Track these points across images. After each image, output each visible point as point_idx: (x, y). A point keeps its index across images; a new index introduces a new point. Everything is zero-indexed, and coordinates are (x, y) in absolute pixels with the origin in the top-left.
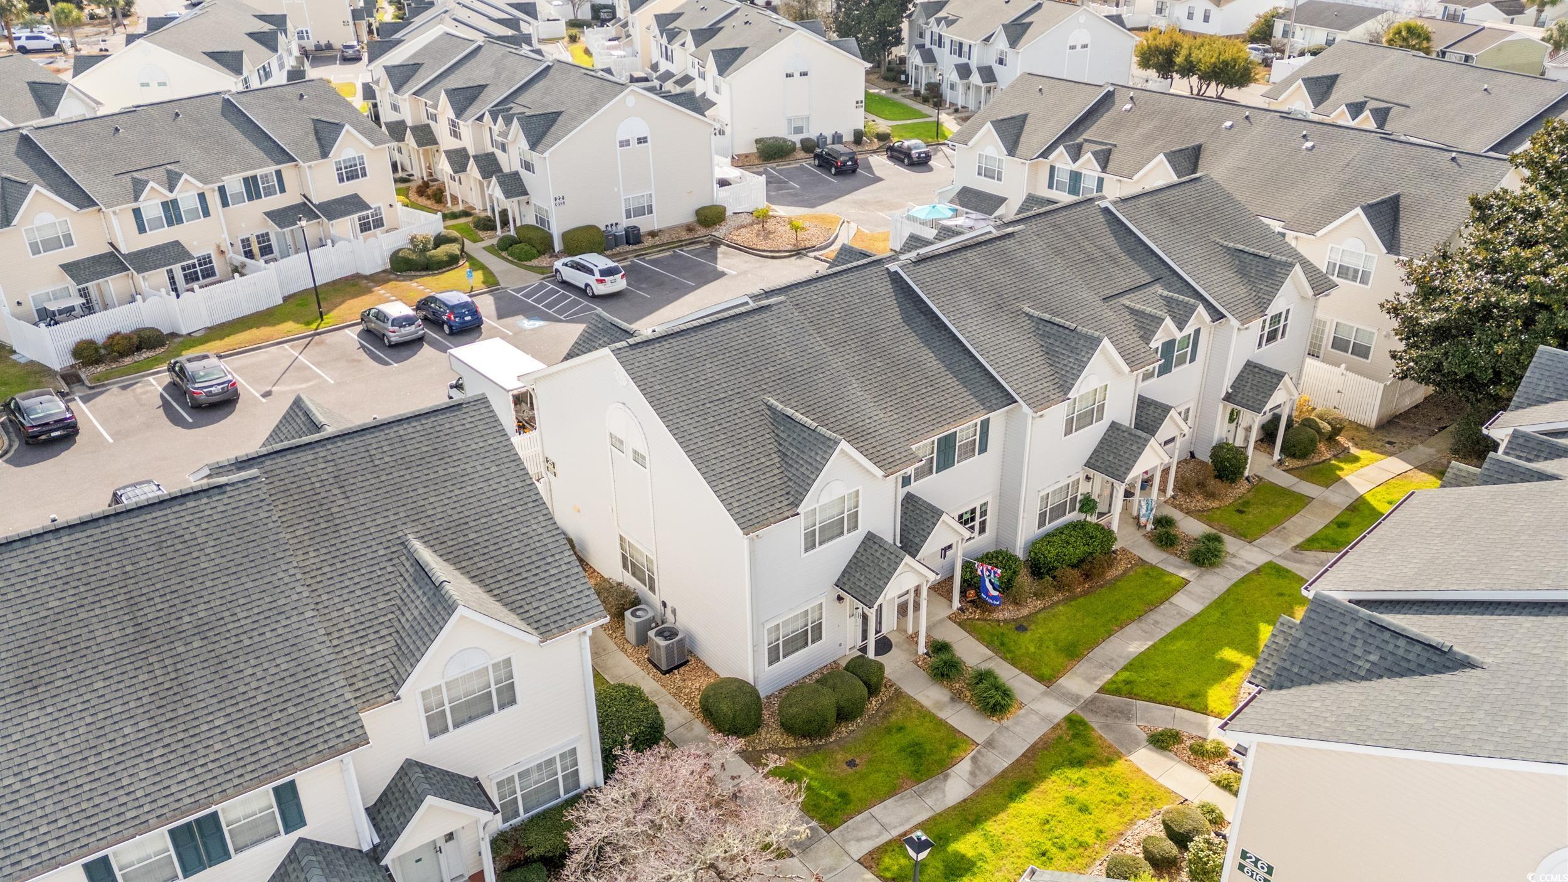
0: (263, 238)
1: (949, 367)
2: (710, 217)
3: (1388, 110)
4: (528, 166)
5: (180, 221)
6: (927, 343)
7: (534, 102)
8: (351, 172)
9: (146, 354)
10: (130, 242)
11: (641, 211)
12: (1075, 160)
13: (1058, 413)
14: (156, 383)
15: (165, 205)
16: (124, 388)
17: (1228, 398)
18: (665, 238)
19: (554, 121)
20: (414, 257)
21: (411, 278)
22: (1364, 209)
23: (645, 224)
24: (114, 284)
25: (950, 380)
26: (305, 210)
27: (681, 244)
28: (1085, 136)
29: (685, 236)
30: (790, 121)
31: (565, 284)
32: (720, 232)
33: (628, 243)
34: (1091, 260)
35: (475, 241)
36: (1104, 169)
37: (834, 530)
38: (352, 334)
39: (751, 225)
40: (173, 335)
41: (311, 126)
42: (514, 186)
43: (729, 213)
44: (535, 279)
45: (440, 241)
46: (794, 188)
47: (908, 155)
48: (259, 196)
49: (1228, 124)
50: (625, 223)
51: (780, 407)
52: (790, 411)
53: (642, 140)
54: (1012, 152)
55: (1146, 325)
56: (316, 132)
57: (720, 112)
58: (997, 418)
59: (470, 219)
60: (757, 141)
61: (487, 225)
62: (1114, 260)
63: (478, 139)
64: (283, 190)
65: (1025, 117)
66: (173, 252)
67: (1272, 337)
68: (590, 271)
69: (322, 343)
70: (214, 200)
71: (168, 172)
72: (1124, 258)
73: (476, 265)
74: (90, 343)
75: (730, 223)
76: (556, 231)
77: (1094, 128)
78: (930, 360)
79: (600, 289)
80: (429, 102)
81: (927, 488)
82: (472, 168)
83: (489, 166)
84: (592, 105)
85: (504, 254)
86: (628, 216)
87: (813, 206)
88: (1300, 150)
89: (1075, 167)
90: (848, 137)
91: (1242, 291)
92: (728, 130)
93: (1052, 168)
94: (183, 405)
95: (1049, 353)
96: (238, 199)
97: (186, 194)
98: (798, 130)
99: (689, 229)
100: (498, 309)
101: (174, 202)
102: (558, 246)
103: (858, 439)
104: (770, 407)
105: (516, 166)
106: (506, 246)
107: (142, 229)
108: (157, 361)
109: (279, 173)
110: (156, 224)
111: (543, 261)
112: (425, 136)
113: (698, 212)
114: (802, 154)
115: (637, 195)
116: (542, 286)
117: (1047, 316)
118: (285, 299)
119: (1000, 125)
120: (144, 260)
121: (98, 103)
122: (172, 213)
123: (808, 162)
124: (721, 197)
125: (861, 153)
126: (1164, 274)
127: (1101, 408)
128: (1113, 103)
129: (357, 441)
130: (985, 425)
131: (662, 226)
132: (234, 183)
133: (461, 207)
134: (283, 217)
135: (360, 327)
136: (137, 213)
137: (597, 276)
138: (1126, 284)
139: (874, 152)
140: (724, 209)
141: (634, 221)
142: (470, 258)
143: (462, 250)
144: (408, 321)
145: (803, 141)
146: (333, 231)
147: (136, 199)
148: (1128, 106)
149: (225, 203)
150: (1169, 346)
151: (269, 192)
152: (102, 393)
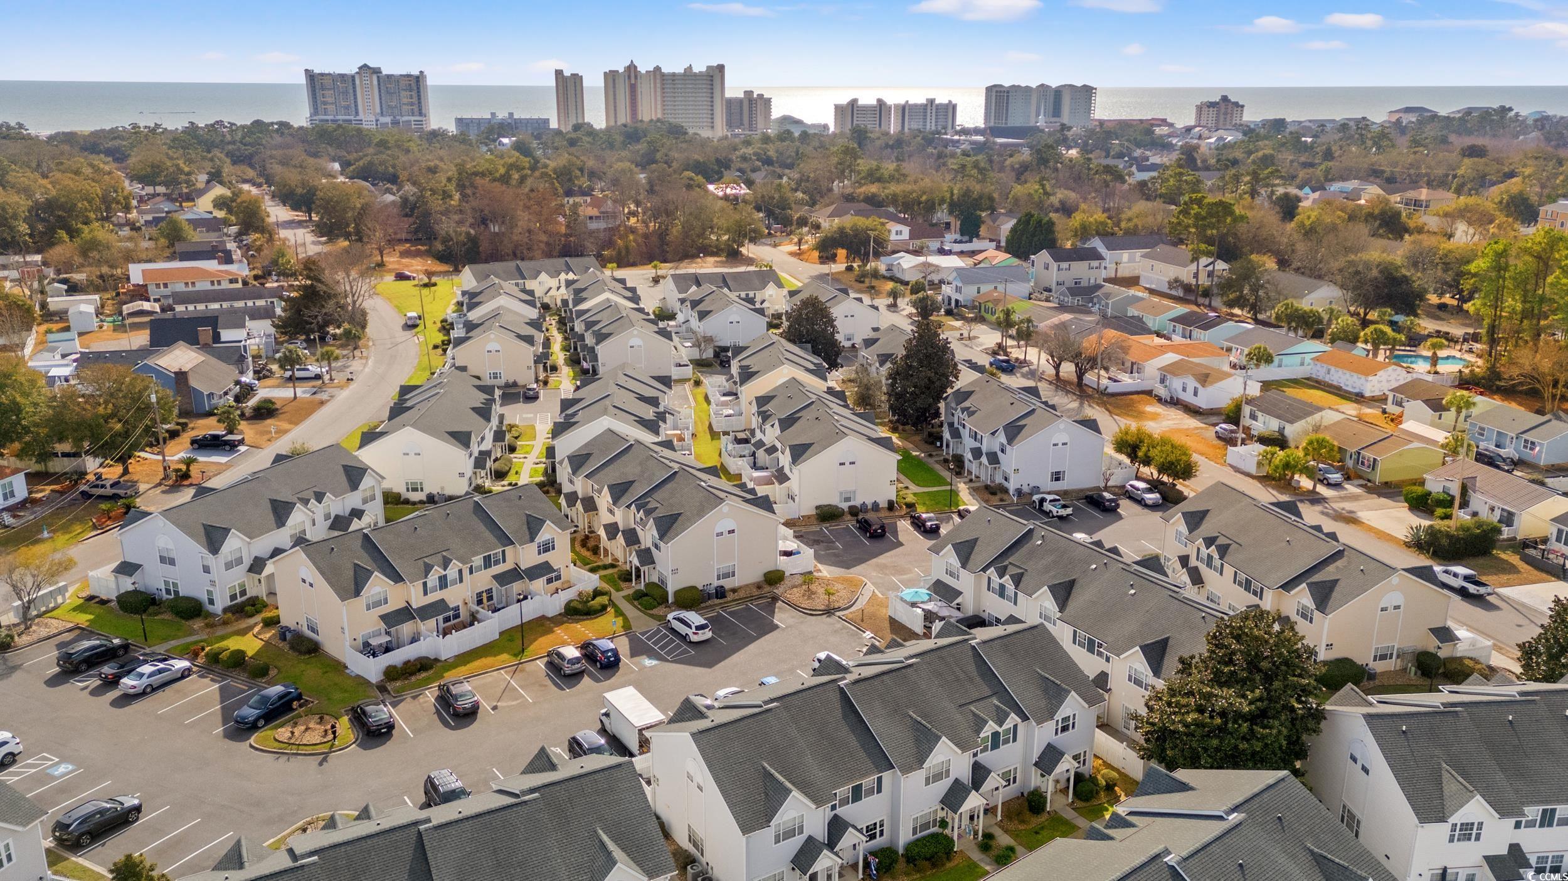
0: (489, 591)
1: (863, 746)
2: (774, 578)
3: (1228, 546)
4: (657, 547)
5: (446, 587)
6: (853, 731)
7: (662, 503)
8: (547, 547)
9: (424, 675)
10: (418, 600)
11: (726, 576)
12: (1001, 577)
13: (919, 776)
14: (430, 695)
15: (440, 578)
16: (414, 698)
17: (1036, 764)
18: (742, 594)
19: (676, 519)
20: (580, 606)
21: (577, 621)
22: (1141, 647)
23: (728, 584)
24: (406, 629)
25: (862, 754)
26: (515, 574)
27: (751, 598)
28: (1011, 560)
29: (756, 592)
30: (841, 493)
31: (673, 631)
32: (779, 590)
33: (717, 598)
34: (958, 680)
35: (618, 590)
36: (1017, 587)
37: (790, 834)
38: (541, 664)
39: (801, 585)
40: (437, 660)
41: (524, 518)
42: (646, 557)
43: (787, 574)
44: (654, 625)
45: (597, 593)
47: (924, 525)
48: (490, 566)
49: (1094, 566)
50: (716, 583)
51: (769, 768)
52: (773, 771)
53: (732, 532)
54: (964, 566)
55: (980, 724)
56: (528, 523)
57: (793, 484)
58: (887, 776)
59: (615, 570)
60: (817, 508)
61: (626, 577)
62: (971, 680)
63: (625, 518)
64: (504, 561)
65: (976, 540)
66: (439, 607)
67: (1065, 729)
68: (690, 626)
69: (522, 671)
70: (466, 572)
71: (444, 557)
72: (978, 679)
73: (619, 613)
74: (395, 667)
75: (787, 582)
76: (671, 589)
77: (1017, 555)
78: (853, 741)
79: (694, 638)
80: (596, 487)
81: (845, 812)
82: (620, 538)
83: (632, 538)
84: (701, 512)
85: (636, 603)
86: (719, 579)
88: (1126, 594)
89: (1001, 581)
90: (883, 505)
91: (1043, 703)
92: (797, 499)
93: (989, 579)
94: (448, 713)
95: (917, 740)
96: (479, 569)
97: (452, 572)
98: (847, 499)
99: (759, 587)
100: (631, 649)
101: (445, 576)
102: (671, 599)
103: (806, 789)
104: (764, 768)
105: (649, 544)
106: (638, 597)
107: (425, 593)
108: (430, 679)
109: (504, 552)
110: (434, 590)
111: (659, 611)
113: (766, 575)
114: (849, 517)
115: (725, 566)
116: (659, 631)
117: (919, 719)
118: (501, 634)
119: (957, 547)
120: (425, 612)
121: (383, 478)
122: (443, 582)
123: (850, 523)
124: (783, 563)
125: (892, 517)
126: (1000, 691)
127: (948, 771)
128: (1032, 537)
130: (880, 779)
131: (742, 584)
132: (478, 560)
133: (609, 560)
134: (503, 579)
135: (546, 659)
136: (425, 584)
137: (694, 630)
138: (976, 696)
139: (902, 517)
140: (784, 572)
141: (722, 582)
142: (614, 605)
143: (610, 600)
144: (577, 660)
145: (850, 507)
146: (531, 587)
147: (426, 576)
148: (1039, 542)
149: (471, 572)
150: (996, 735)
151: (497, 563)
152: (402, 701)
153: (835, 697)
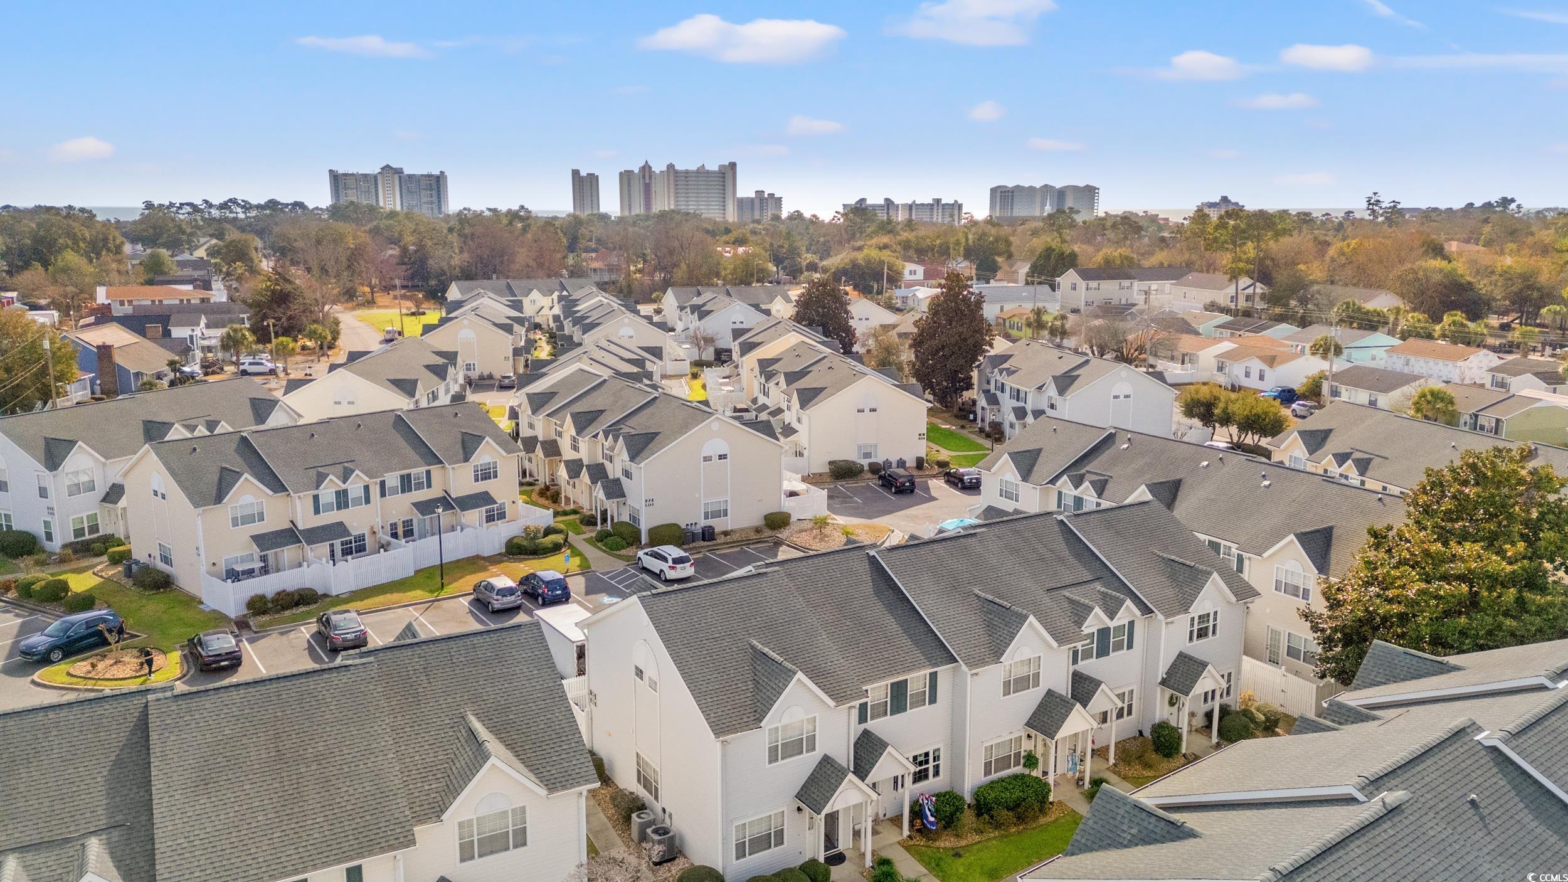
0: (408, 523)
1: (905, 631)
2: (777, 521)
3: (1371, 460)
4: (627, 474)
5: (347, 506)
6: (891, 612)
7: (638, 425)
8: (486, 474)
9: (302, 609)
10: (306, 520)
11: (717, 514)
12: (1076, 487)
13: (993, 675)
14: (306, 631)
15: (338, 493)
16: (282, 634)
17: (1163, 683)
18: (736, 537)
19: (653, 438)
20: (525, 543)
21: (520, 561)
22: (1296, 535)
23: (719, 525)
24: (288, 553)
25: (905, 641)
26: (446, 502)
27: (748, 542)
28: (1087, 468)
29: (753, 536)
30: (860, 447)
31: (645, 570)
32: (783, 534)
33: (704, 540)
34: (1042, 559)
35: (579, 534)
36: (1100, 495)
37: (794, 748)
38: (465, 602)
39: (812, 529)
40: (325, 596)
41: (460, 436)
42: (615, 490)
43: (793, 519)
44: (620, 565)
45: (549, 531)
46: (856, 502)
47: (962, 480)
48: (410, 490)
49: (1205, 463)
50: (703, 523)
51: (760, 646)
52: (766, 650)
53: (722, 457)
54: (1025, 478)
55: (1080, 613)
56: (463, 442)
57: (802, 437)
58: (944, 672)
59: (578, 516)
60: (830, 463)
61: (590, 521)
62: (1061, 560)
63: (592, 453)
64: (429, 486)
65: (1039, 451)
66: (338, 529)
67: (1203, 633)
68: (665, 559)
69: (439, 607)
70: (375, 491)
71: (345, 468)
72: (1072, 560)
73: (576, 552)
74: (262, 598)
75: (794, 527)
76: (644, 527)
77: (1096, 462)
78: (891, 624)
79: (671, 575)
80: (558, 422)
81: (878, 726)
82: (585, 476)
83: (598, 473)
84: (685, 427)
85: (599, 544)
86: (706, 517)
87: (869, 518)
88: (1259, 487)
89: (1077, 493)
90: (911, 463)
91: (1170, 592)
92: (806, 453)
93: (1060, 493)
94: (323, 648)
95: (990, 627)
96: (394, 491)
97: (355, 488)
98: (867, 455)
99: (758, 530)
100: (587, 587)
101: (345, 492)
102: (644, 539)
103: (818, 676)
104: (752, 647)
105: (618, 474)
106: (602, 537)
107: (317, 511)
108: (309, 614)
109: (428, 473)
110: (329, 508)
111: (629, 552)
112: (552, 449)
113: (766, 517)
114: (869, 475)
115: (714, 501)
116: (626, 571)
117: (990, 598)
118: (417, 572)
119: (1014, 456)
120: (314, 536)
121: (300, 416)
122: (342, 500)
123: (874, 482)
124: (788, 505)
125: (921, 477)
126: (1105, 574)
127: (1037, 676)
128: (1114, 443)
129: (443, 645)
130: (934, 677)
131: (734, 527)
132: (393, 479)
133: (572, 506)
134: (425, 507)
135: (472, 597)
136: (316, 498)
137: (670, 563)
138: (1071, 579)
139: (934, 476)
140: (788, 516)
141: (710, 522)
142: (571, 546)
143: (566, 540)
144: (510, 591)
145: (870, 465)
146: (463, 520)
147: (317, 487)
148: (1125, 446)
149: (383, 494)
150: (1104, 633)
151: (419, 486)
152: (264, 637)
153: (863, 568)
